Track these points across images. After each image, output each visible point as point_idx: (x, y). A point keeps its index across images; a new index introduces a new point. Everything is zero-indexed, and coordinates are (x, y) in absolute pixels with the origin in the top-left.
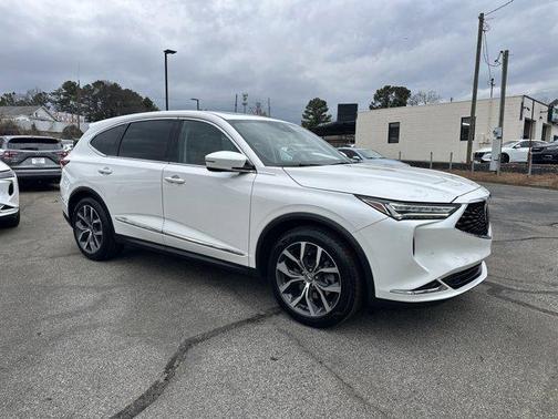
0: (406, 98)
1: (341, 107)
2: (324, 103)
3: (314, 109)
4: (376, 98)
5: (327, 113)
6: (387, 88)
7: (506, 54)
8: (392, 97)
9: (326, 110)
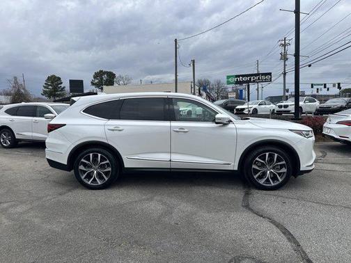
0: (113, 78)
1: (72, 82)
2: (59, 79)
3: (52, 82)
4: (95, 77)
5: (62, 85)
6: (101, 71)
7: (194, 61)
8: (105, 77)
9: (61, 83)
